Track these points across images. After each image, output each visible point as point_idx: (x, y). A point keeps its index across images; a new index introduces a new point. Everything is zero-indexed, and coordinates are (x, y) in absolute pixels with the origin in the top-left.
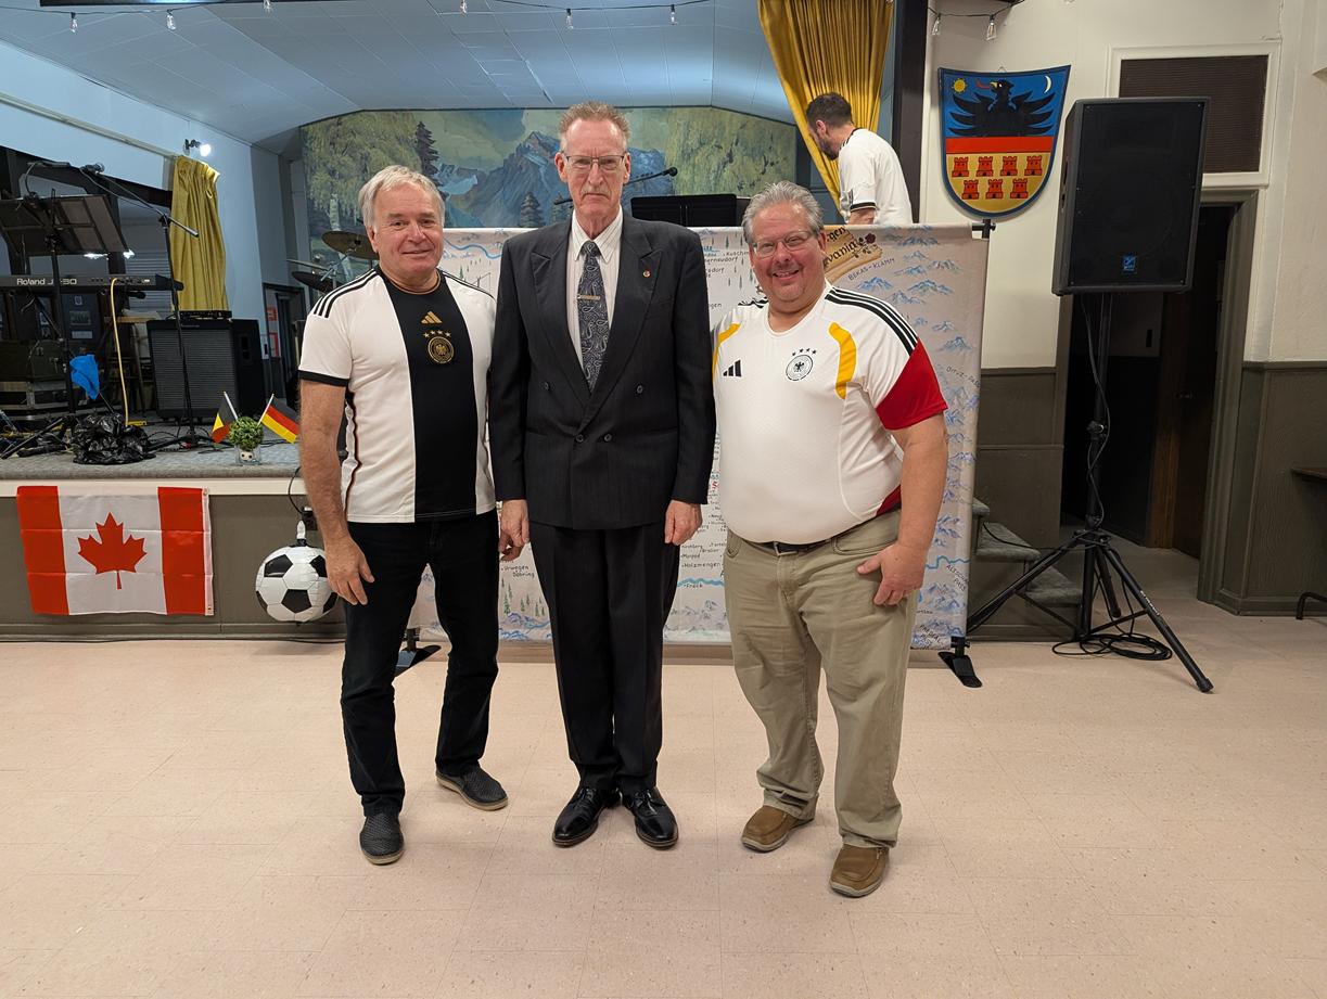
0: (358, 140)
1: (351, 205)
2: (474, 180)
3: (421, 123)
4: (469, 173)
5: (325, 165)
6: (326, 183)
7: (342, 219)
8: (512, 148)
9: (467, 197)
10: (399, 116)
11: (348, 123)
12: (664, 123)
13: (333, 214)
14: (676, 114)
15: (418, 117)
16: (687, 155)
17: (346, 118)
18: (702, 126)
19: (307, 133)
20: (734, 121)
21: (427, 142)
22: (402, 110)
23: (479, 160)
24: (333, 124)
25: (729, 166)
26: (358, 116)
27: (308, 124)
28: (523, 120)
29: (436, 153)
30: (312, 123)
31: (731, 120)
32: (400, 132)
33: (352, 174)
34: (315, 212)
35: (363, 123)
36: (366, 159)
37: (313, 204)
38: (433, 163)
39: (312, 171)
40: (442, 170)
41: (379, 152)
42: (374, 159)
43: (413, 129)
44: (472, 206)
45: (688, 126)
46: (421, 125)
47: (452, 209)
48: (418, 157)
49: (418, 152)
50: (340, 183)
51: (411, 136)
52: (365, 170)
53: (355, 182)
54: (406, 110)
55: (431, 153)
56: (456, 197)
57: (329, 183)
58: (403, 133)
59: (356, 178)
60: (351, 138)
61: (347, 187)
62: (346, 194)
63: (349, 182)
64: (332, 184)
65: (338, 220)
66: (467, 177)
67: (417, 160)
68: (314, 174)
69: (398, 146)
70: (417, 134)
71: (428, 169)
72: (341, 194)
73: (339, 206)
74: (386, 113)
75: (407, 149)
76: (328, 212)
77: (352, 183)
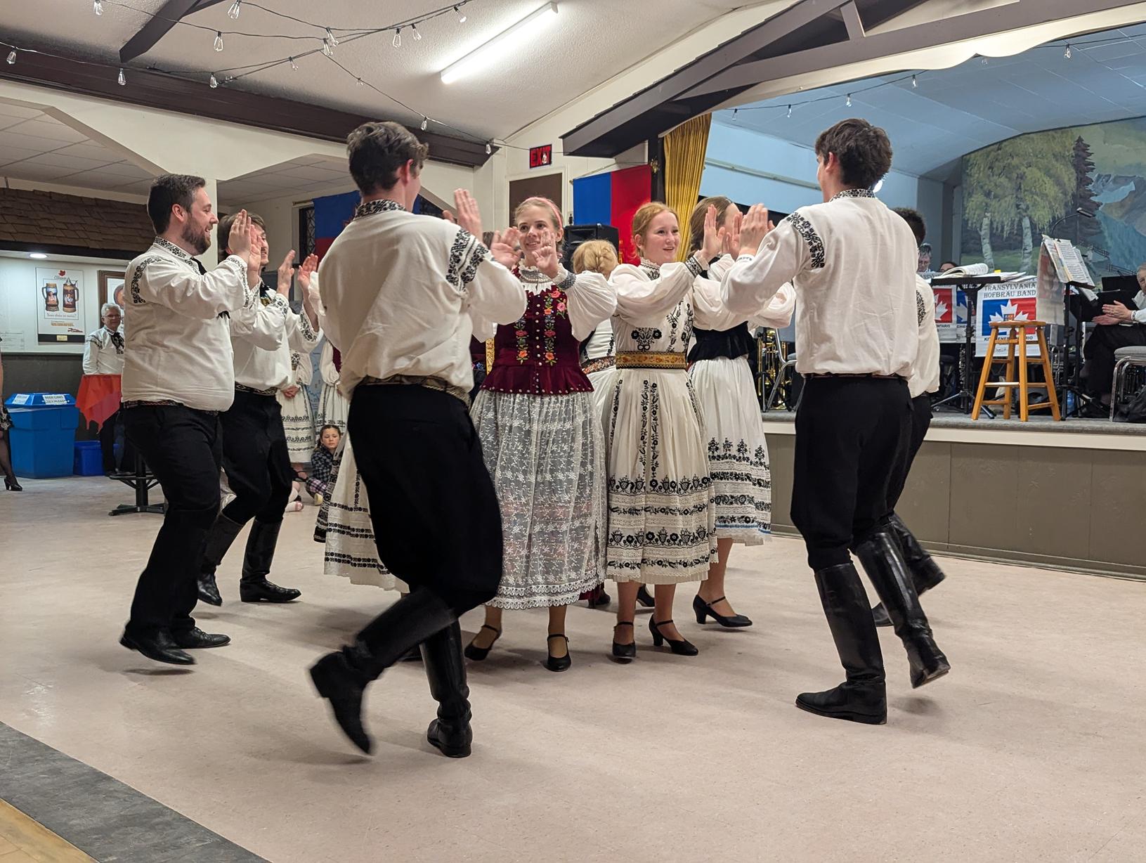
0: (1015, 161)
1: (1003, 222)
2: (1131, 186)
3: (1080, 137)
4: (1127, 180)
5: (982, 187)
6: (982, 202)
7: (992, 235)
9: (1122, 204)
10: (1058, 134)
11: (1008, 148)
13: (985, 232)
15: (1077, 133)
17: (1005, 143)
19: (969, 161)
21: (1084, 155)
22: (1062, 128)
23: (1139, 166)
24: (992, 150)
26: (1018, 140)
27: (969, 154)
29: (1093, 164)
30: (974, 152)
32: (1058, 149)
33: (1007, 194)
34: (968, 231)
35: (1022, 145)
36: (1021, 178)
37: (967, 224)
38: (1089, 175)
39: (969, 193)
40: (1097, 180)
41: (1034, 169)
42: (1029, 177)
43: (1070, 143)
44: (1127, 213)
46: (1080, 140)
47: (1105, 217)
48: (1073, 170)
49: (1074, 166)
50: (994, 203)
51: (1068, 151)
52: (1020, 188)
53: (1010, 200)
54: (1065, 128)
55: (1086, 165)
56: (1110, 205)
57: (984, 204)
58: (1061, 149)
59: (1010, 196)
60: (1009, 161)
61: (1000, 206)
62: (998, 212)
63: (1003, 201)
64: (987, 204)
65: (989, 236)
66: (1123, 185)
67: (1072, 174)
68: (971, 197)
69: (1054, 162)
70: (1074, 149)
71: (1082, 181)
72: (994, 213)
73: (992, 223)
74: (1045, 133)
75: (1063, 165)
76: (981, 230)
77: (1006, 202)
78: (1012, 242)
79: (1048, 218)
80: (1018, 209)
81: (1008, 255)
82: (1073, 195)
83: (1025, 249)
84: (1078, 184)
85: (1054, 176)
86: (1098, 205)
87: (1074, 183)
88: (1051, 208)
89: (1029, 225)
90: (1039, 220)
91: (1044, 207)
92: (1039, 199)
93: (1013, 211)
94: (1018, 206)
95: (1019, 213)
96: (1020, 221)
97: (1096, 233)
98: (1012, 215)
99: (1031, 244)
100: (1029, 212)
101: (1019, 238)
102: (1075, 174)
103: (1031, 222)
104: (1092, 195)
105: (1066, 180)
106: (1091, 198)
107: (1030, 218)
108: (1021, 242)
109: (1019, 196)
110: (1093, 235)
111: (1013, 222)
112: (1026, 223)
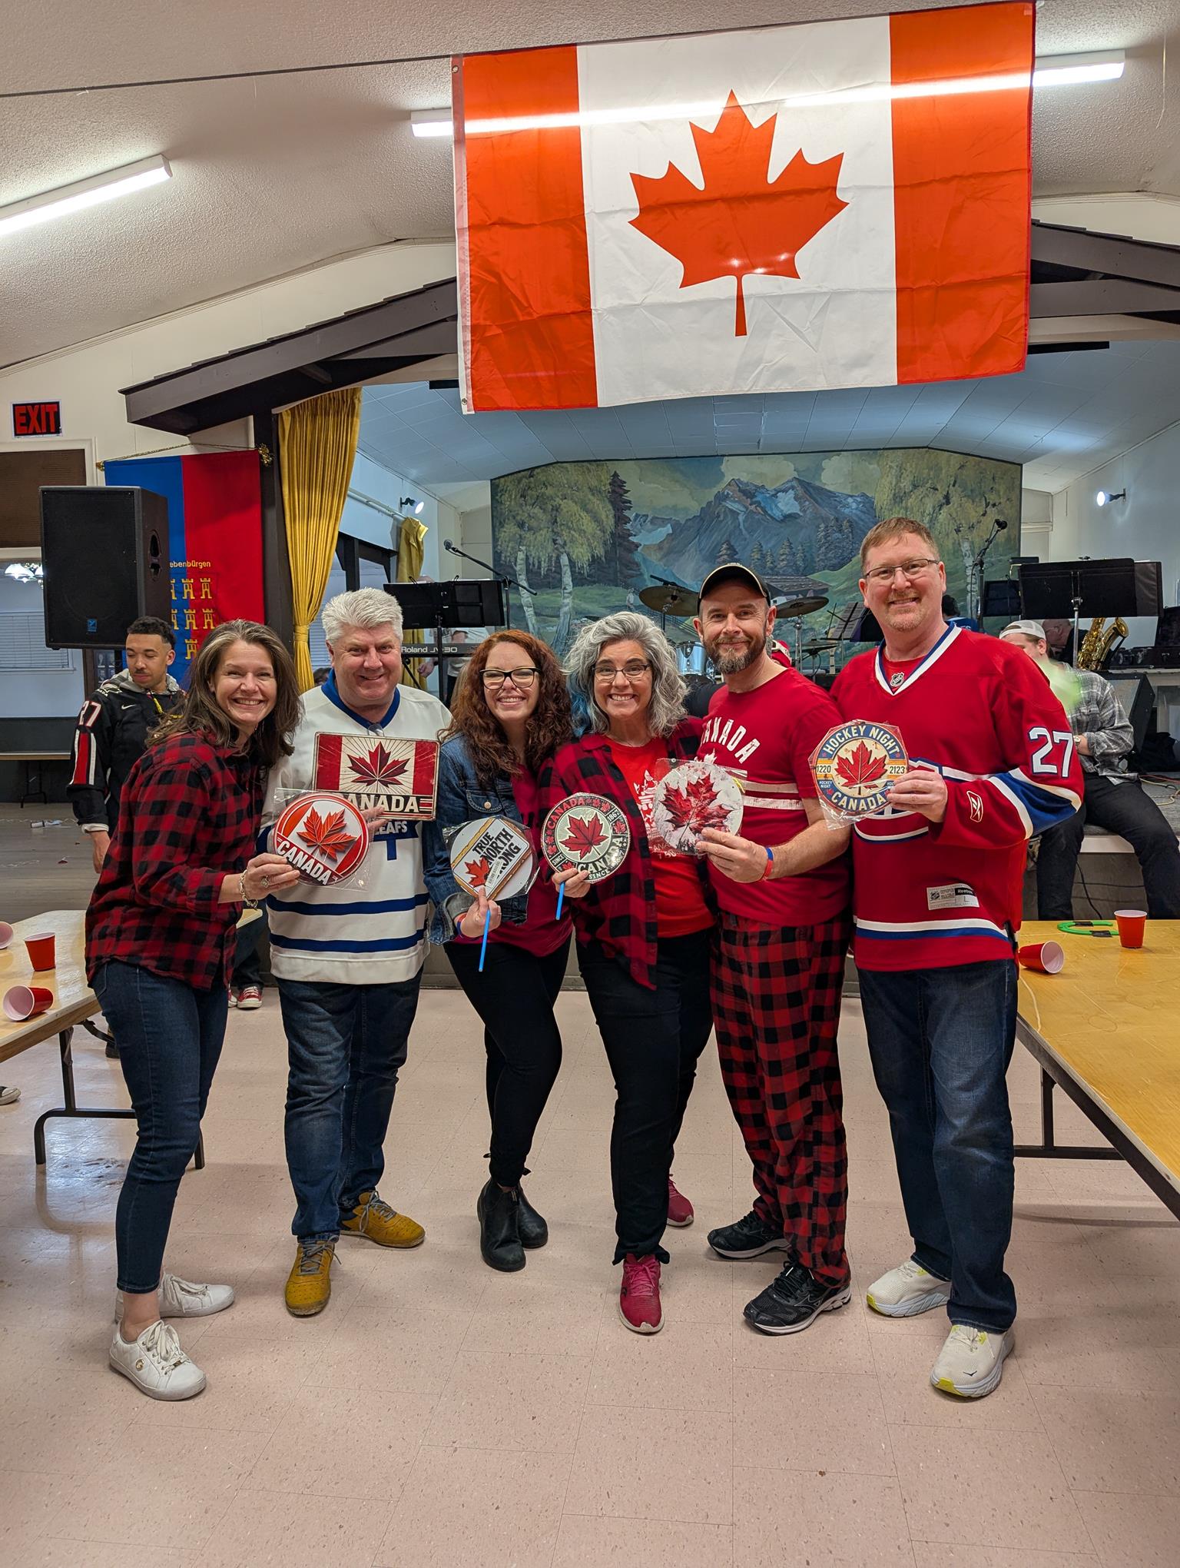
0: (549, 491)
1: (539, 558)
2: (668, 529)
3: (615, 473)
4: (664, 522)
5: (514, 518)
6: (515, 535)
7: (528, 571)
8: (710, 495)
9: (660, 547)
10: (593, 467)
11: (540, 476)
12: (876, 466)
13: (520, 567)
14: (887, 456)
15: (613, 467)
16: (898, 498)
17: (538, 470)
18: (916, 467)
19: (498, 486)
20: (952, 463)
21: (621, 492)
22: (595, 461)
23: (675, 508)
24: (524, 477)
25: (945, 509)
26: (551, 468)
27: (499, 478)
28: (723, 468)
29: (630, 502)
30: (503, 477)
31: (948, 461)
32: (594, 483)
33: (542, 526)
34: (502, 565)
35: (556, 474)
36: (557, 510)
37: (500, 557)
38: (627, 513)
39: (500, 523)
40: (635, 520)
41: (570, 502)
42: (565, 510)
43: (607, 479)
44: (665, 556)
45: (901, 468)
46: (616, 475)
47: (644, 559)
48: (611, 507)
49: (611, 502)
50: (529, 535)
51: (605, 485)
52: (556, 521)
53: (544, 534)
54: (600, 461)
55: (624, 503)
56: (647, 547)
57: (518, 536)
58: (596, 483)
59: (546, 530)
60: (543, 490)
61: (535, 539)
62: (534, 546)
63: (538, 534)
64: (520, 536)
65: (525, 573)
66: (661, 526)
67: (609, 510)
68: (503, 527)
69: (590, 497)
70: (610, 484)
71: (621, 519)
72: (529, 546)
73: (527, 558)
74: (580, 464)
75: (600, 500)
76: (516, 565)
77: (541, 535)
78: (551, 580)
79: (587, 557)
80: (555, 544)
81: (547, 594)
82: (612, 533)
83: (565, 589)
84: (617, 524)
85: (591, 511)
86: (637, 545)
87: (612, 521)
88: (589, 545)
89: (567, 563)
90: (577, 556)
91: (582, 545)
92: (576, 535)
93: (550, 547)
94: (554, 541)
95: (557, 549)
96: (558, 558)
97: (637, 575)
98: (549, 550)
99: (571, 584)
100: (567, 549)
101: (558, 576)
102: (613, 512)
103: (570, 560)
104: (631, 535)
105: (603, 517)
106: (630, 538)
107: (568, 555)
108: (560, 580)
109: (555, 530)
110: (633, 577)
111: (550, 558)
112: (564, 560)
